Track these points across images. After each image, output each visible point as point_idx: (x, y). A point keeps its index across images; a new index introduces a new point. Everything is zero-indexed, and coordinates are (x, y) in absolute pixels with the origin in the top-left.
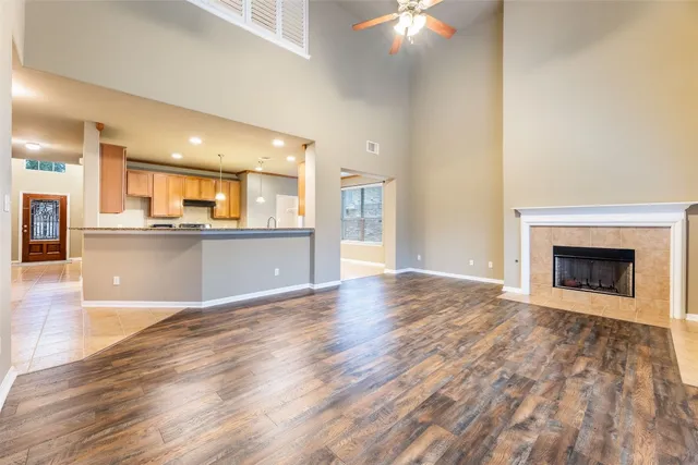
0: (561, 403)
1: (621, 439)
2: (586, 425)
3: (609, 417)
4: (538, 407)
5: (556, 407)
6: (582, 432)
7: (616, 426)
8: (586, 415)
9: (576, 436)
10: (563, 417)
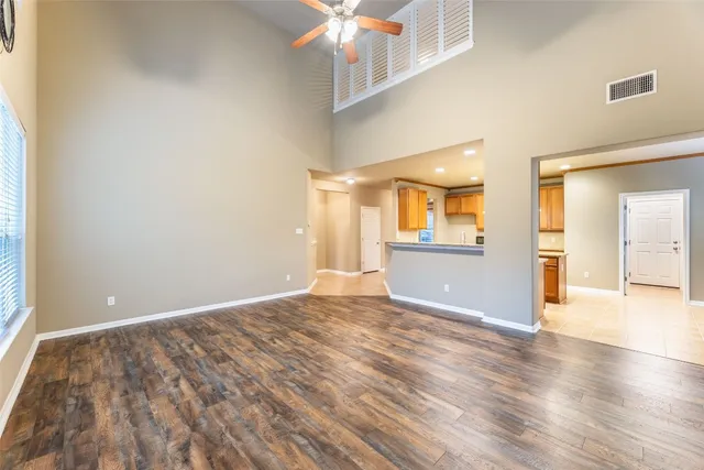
0: (173, 407)
1: (121, 415)
2: (146, 406)
3: (135, 424)
4: (182, 394)
5: (172, 401)
6: (146, 401)
7: (128, 422)
8: (150, 413)
9: (147, 396)
10: (164, 400)
